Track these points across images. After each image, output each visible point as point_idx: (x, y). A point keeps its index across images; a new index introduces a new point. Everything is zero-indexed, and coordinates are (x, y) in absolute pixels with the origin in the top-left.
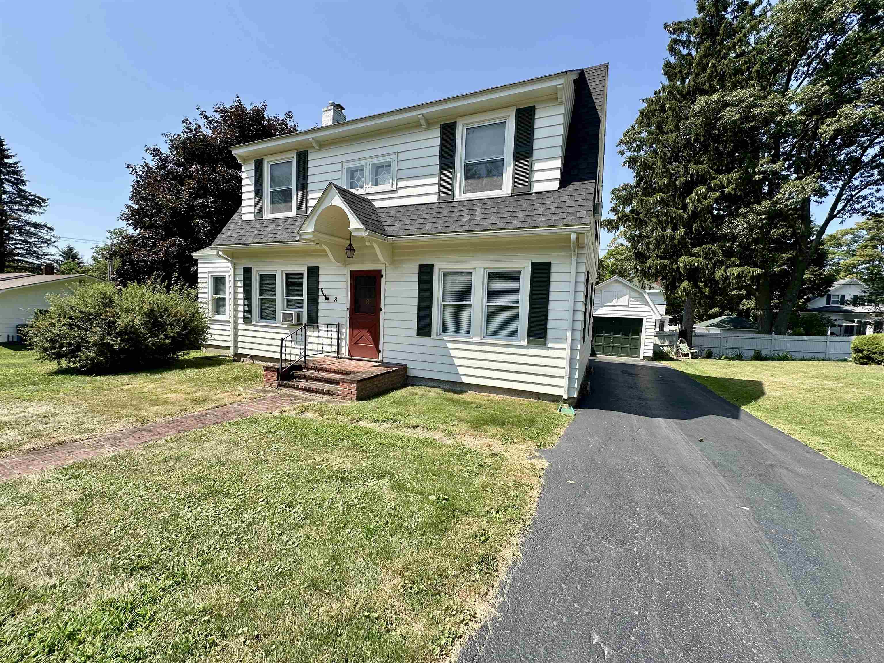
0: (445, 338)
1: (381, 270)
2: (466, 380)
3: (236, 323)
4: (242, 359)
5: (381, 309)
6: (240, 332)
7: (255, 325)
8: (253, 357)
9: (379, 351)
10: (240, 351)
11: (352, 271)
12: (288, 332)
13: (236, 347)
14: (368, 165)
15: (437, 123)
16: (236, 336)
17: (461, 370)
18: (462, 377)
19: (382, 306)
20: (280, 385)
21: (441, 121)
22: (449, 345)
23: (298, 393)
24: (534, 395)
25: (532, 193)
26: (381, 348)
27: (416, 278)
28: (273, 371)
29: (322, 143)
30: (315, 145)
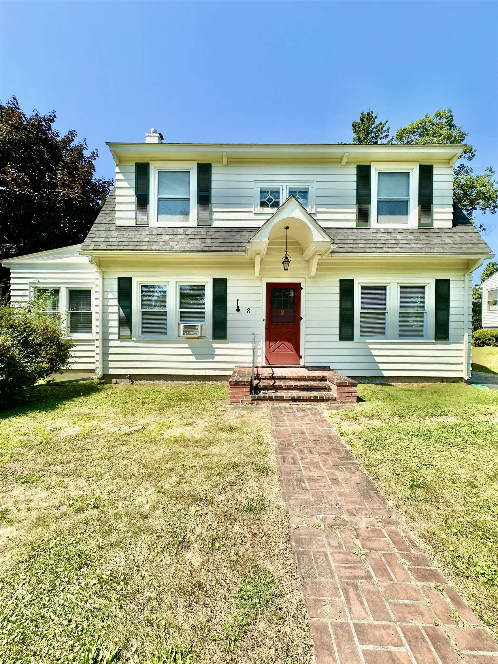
0: (367, 341)
1: (300, 284)
2: (386, 374)
4: (114, 381)
5: (301, 319)
8: (132, 378)
9: (301, 357)
10: (111, 372)
11: (268, 284)
12: (186, 345)
13: (105, 367)
14: (284, 188)
15: (354, 162)
16: (105, 354)
17: (381, 366)
18: (383, 372)
19: (302, 315)
20: (254, 400)
21: (357, 162)
22: (371, 347)
23: (282, 404)
25: (433, 229)
26: (302, 354)
27: (337, 290)
28: (245, 385)
29: (229, 160)
30: (225, 160)
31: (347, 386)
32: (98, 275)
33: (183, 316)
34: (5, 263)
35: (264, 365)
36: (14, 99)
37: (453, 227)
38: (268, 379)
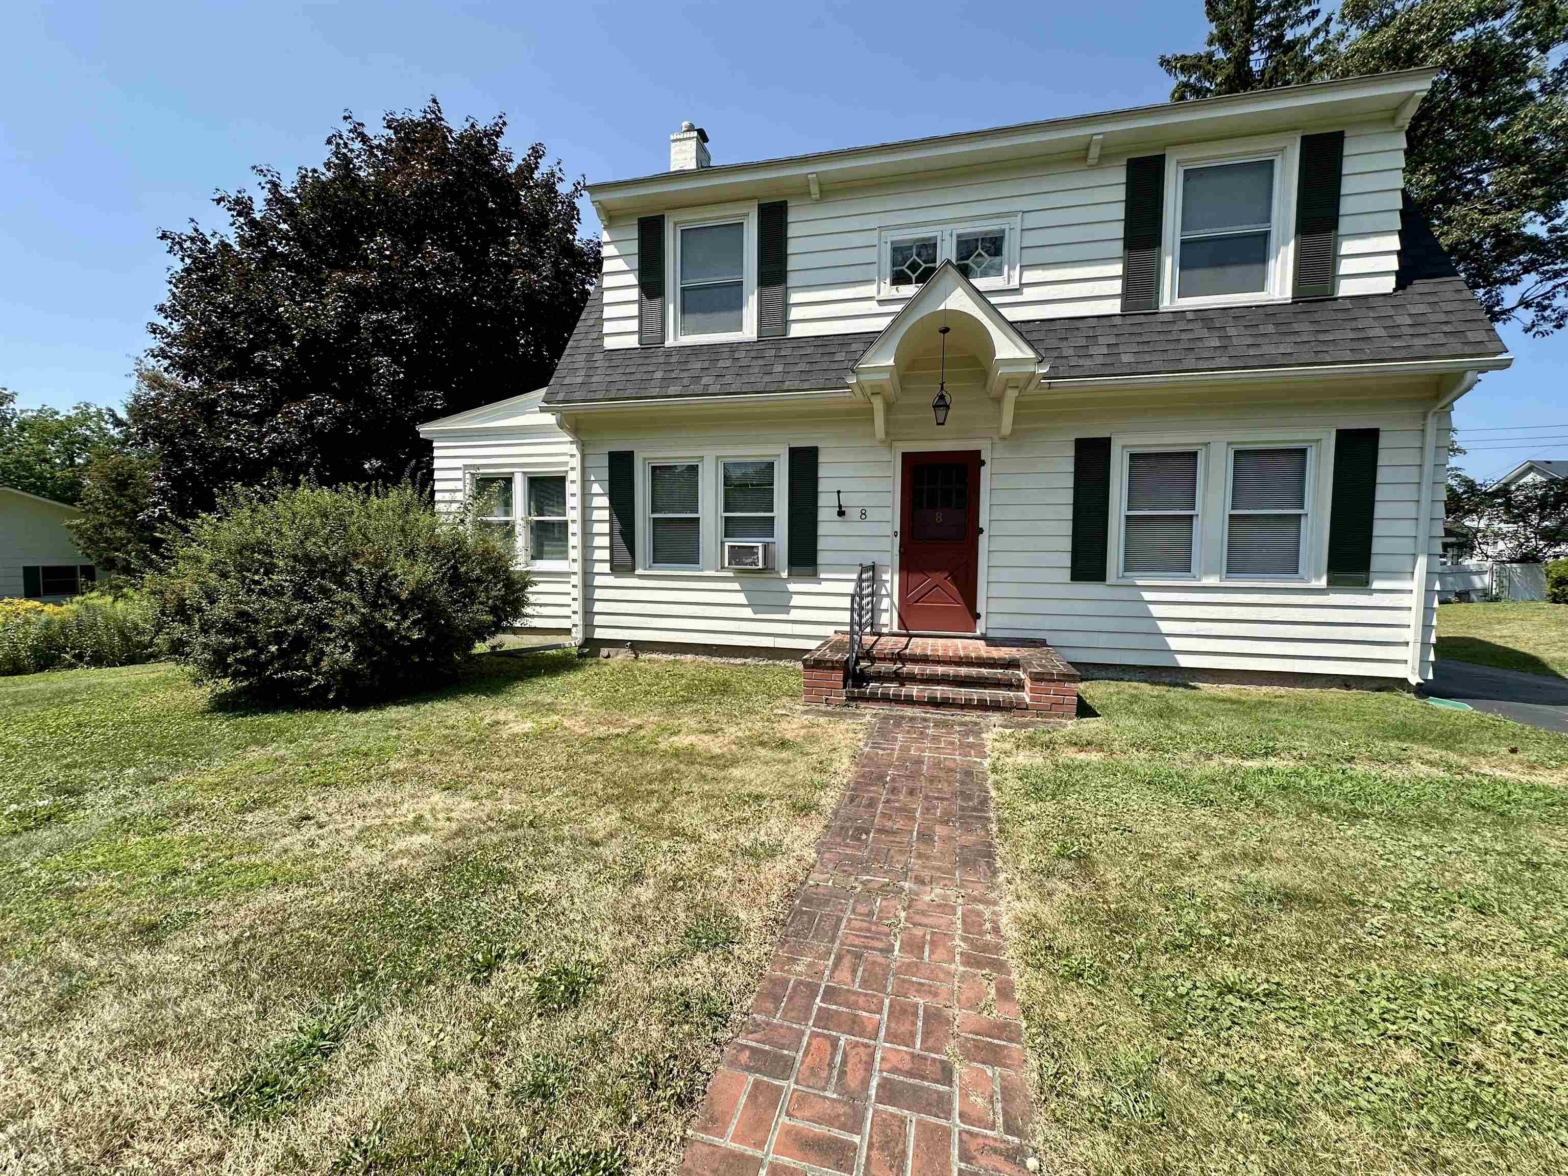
0: (1139, 583)
1: (979, 452)
2: (1185, 661)
3: (588, 575)
4: (604, 651)
5: (981, 531)
6: (598, 594)
7: (641, 577)
9: (978, 616)
10: (599, 634)
11: (905, 456)
12: (736, 586)
13: (589, 626)
14: (947, 237)
15: (1117, 155)
16: (588, 601)
17: (1174, 644)
18: (1178, 657)
19: (983, 522)
20: (851, 698)
21: (1129, 152)
22: (1147, 596)
24: (1339, 681)
25: (1336, 299)
26: (981, 608)
27: (1069, 466)
28: (833, 668)
29: (825, 188)
30: (814, 189)
31: (1054, 681)
32: (573, 449)
33: (731, 527)
34: (425, 430)
35: (895, 629)
36: (434, 101)
37: (1395, 290)
38: (891, 660)
